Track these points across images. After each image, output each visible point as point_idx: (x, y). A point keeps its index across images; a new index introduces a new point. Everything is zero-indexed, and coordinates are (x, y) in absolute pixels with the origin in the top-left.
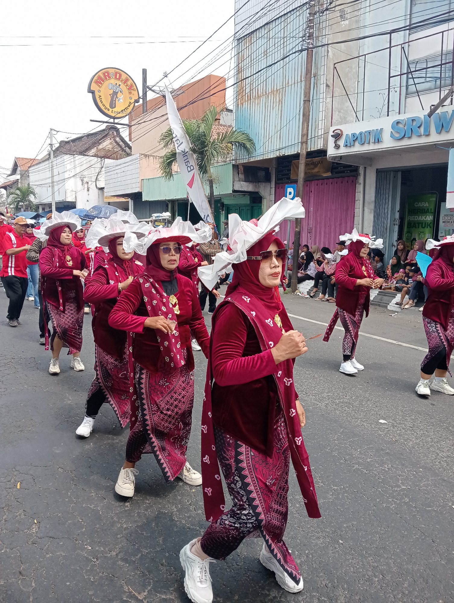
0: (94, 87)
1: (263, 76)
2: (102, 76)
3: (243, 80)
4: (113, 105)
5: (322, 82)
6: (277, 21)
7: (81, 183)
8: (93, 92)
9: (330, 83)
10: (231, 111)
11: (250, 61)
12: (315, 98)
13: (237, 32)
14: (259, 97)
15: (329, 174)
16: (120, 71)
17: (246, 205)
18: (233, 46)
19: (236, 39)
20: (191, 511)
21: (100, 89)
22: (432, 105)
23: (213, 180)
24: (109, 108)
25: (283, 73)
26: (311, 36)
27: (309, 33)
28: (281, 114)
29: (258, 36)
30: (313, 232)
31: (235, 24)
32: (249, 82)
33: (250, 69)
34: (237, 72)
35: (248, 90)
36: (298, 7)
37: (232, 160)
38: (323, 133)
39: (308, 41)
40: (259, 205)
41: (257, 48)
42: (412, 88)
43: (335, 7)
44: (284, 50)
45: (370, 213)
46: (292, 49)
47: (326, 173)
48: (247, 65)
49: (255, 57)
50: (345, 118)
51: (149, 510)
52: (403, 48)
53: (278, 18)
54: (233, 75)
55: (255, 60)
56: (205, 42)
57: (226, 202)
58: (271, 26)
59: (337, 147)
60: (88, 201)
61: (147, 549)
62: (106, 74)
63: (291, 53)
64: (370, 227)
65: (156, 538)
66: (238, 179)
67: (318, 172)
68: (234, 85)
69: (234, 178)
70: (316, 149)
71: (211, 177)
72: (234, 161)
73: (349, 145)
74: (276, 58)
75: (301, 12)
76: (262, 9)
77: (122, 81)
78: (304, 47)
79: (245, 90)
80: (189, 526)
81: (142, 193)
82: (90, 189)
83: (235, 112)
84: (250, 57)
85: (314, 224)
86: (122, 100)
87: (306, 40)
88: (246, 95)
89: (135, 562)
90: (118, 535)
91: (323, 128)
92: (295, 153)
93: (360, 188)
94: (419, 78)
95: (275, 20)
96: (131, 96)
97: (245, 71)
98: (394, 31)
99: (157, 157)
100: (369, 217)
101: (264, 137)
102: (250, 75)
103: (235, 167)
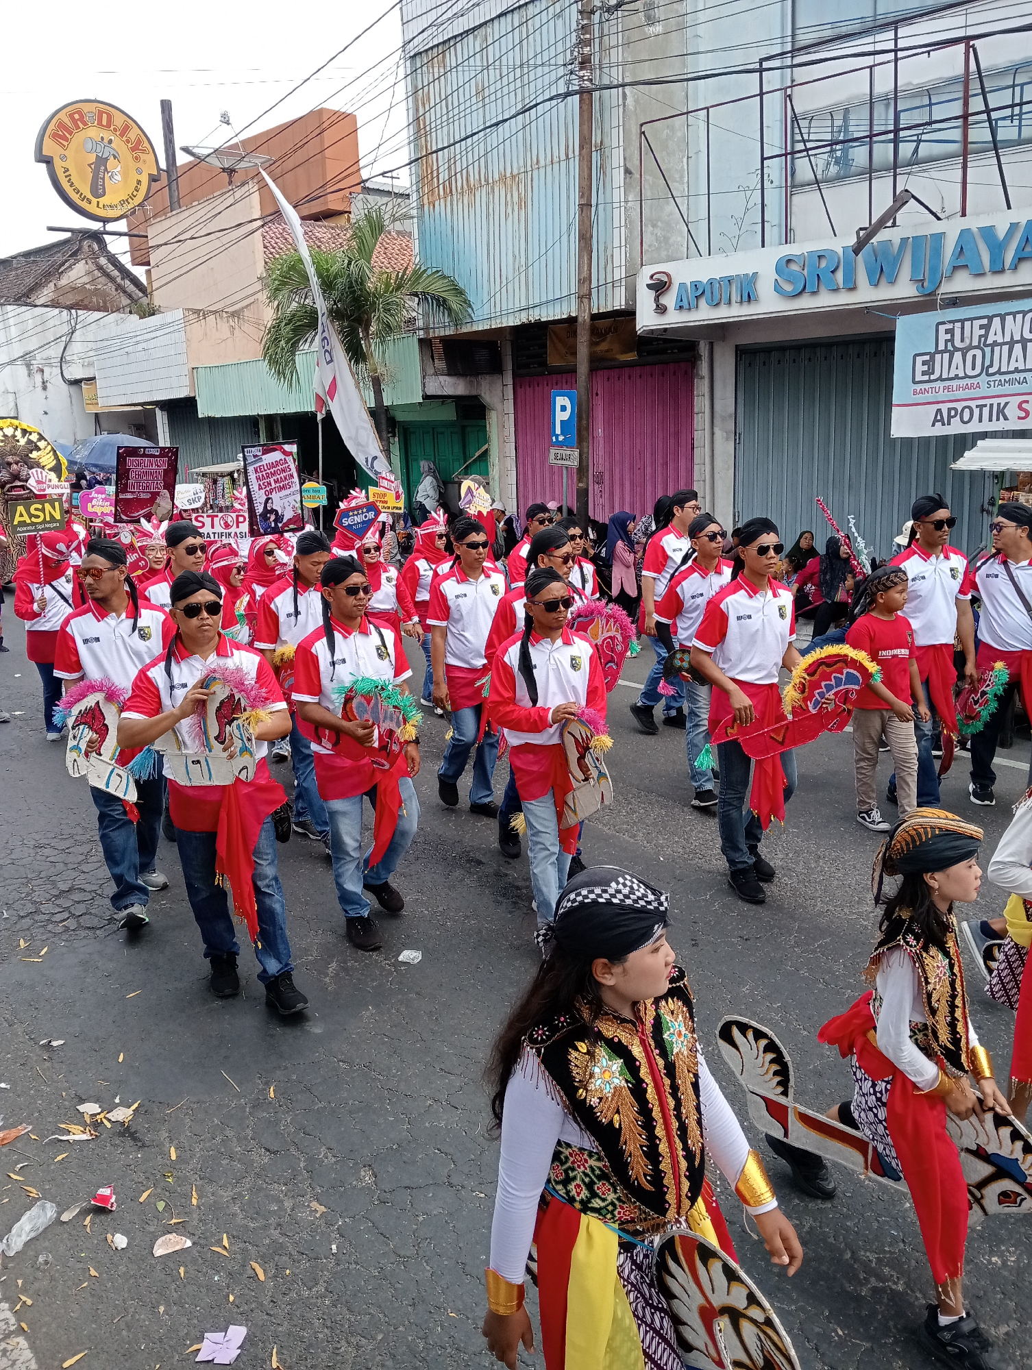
0: (50, 148)
1: (477, 146)
2: (67, 121)
3: (431, 153)
4: (98, 190)
5: (615, 164)
6: (503, 21)
7: (26, 372)
8: (48, 161)
9: (634, 165)
11: (445, 111)
12: (601, 198)
13: (409, 41)
14: (471, 190)
15: (631, 357)
16: (110, 108)
17: (447, 424)
18: (403, 74)
19: (407, 56)
21: (66, 153)
22: (861, 229)
23: (380, 377)
24: (89, 196)
25: (524, 139)
26: (585, 62)
27: (581, 55)
28: (526, 228)
29: (459, 53)
30: (607, 482)
31: (402, 20)
32: (447, 159)
33: (445, 129)
34: (416, 135)
35: (444, 177)
37: (417, 330)
38: (623, 276)
39: (581, 73)
40: (481, 422)
41: (461, 84)
44: (523, 93)
45: (727, 439)
46: (543, 91)
47: (626, 353)
48: (439, 122)
49: (456, 104)
50: (666, 239)
52: (788, 96)
53: (505, 14)
54: (407, 141)
55: (456, 111)
57: (400, 417)
58: (489, 30)
59: (661, 309)
60: (46, 413)
62: (77, 116)
63: (541, 99)
64: (728, 469)
66: (432, 371)
67: (607, 351)
68: (409, 164)
69: (423, 370)
70: (610, 309)
71: (375, 370)
72: (421, 332)
73: (686, 305)
74: (506, 109)
77: (115, 130)
78: (572, 88)
79: (438, 176)
81: (197, 398)
82: (48, 384)
83: (416, 221)
84: (443, 97)
85: (607, 464)
86: (119, 178)
87: (576, 72)
88: (441, 187)
91: (623, 263)
92: (565, 316)
93: (702, 387)
95: (499, 17)
96: (138, 165)
97: (434, 134)
99: (225, 315)
100: (725, 447)
101: (489, 281)
102: (446, 145)
103: (425, 343)
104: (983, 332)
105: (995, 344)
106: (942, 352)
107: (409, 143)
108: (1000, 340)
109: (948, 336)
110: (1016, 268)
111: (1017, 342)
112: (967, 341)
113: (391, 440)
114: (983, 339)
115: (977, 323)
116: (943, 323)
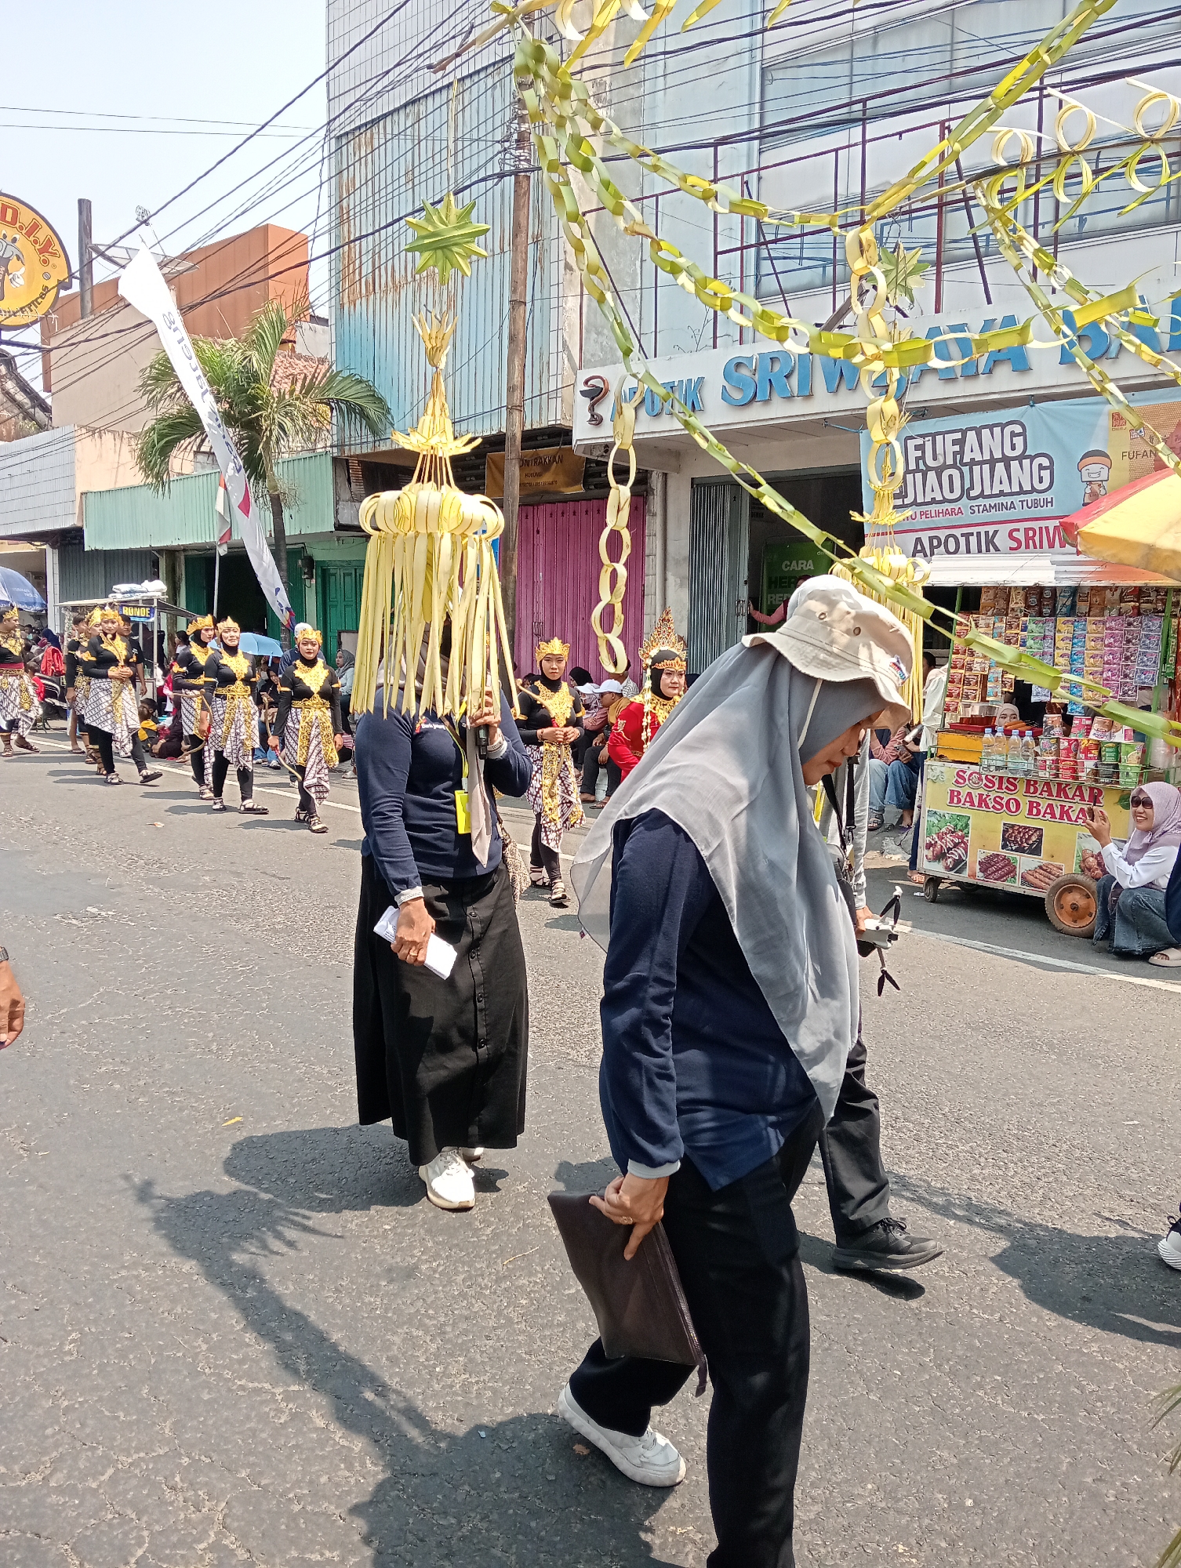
3: (354, 241)
5: (554, 258)
6: (437, 96)
10: (324, 322)
11: (370, 194)
12: (537, 296)
13: (335, 119)
14: (397, 288)
15: (578, 489)
16: (16, 203)
18: (326, 154)
19: (332, 135)
20: (248, 1345)
22: (817, 325)
23: (281, 497)
26: (523, 140)
27: (520, 134)
29: (389, 130)
31: (328, 95)
32: (371, 247)
33: (370, 213)
34: (338, 221)
35: (367, 269)
36: (489, 66)
37: (331, 446)
38: (560, 386)
39: (517, 153)
41: (389, 161)
42: (770, 284)
43: (580, 72)
44: (456, 172)
45: (681, 586)
46: (478, 169)
47: (571, 485)
48: (364, 205)
49: (383, 185)
50: (613, 350)
51: (131, 1356)
52: (747, 183)
53: (440, 90)
54: (327, 228)
56: (252, 136)
57: (319, 555)
58: (422, 108)
59: (596, 420)
61: (129, 1455)
63: (475, 178)
65: (154, 1424)
66: (348, 496)
67: (552, 483)
68: (329, 253)
69: (337, 494)
70: (544, 425)
71: (275, 488)
72: (335, 450)
74: (437, 190)
75: (497, 79)
76: (398, 64)
77: (21, 228)
78: (507, 168)
79: (360, 267)
80: (243, 1382)
81: (84, 529)
83: (333, 322)
84: (370, 183)
85: (546, 612)
87: (513, 151)
88: (363, 280)
89: (96, 1490)
90: (46, 1428)
91: (561, 371)
92: (494, 432)
93: (654, 526)
94: (785, 258)
95: (433, 93)
96: (46, 269)
97: (358, 219)
98: (724, 141)
99: (126, 436)
100: (679, 597)
101: (412, 390)
102: (370, 231)
103: (340, 464)
104: (957, 448)
105: (973, 463)
106: (914, 472)
107: (330, 230)
108: (978, 458)
109: (919, 453)
110: (991, 372)
111: (999, 460)
112: (941, 459)
113: (307, 582)
114: (958, 456)
115: (950, 438)
116: (911, 438)
